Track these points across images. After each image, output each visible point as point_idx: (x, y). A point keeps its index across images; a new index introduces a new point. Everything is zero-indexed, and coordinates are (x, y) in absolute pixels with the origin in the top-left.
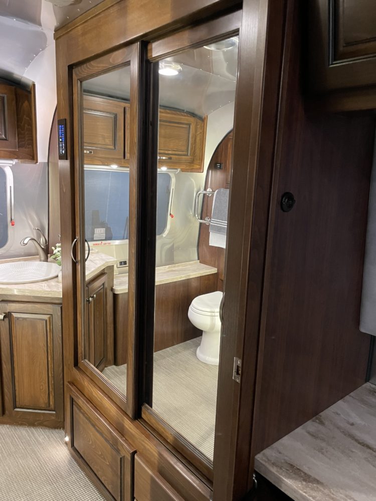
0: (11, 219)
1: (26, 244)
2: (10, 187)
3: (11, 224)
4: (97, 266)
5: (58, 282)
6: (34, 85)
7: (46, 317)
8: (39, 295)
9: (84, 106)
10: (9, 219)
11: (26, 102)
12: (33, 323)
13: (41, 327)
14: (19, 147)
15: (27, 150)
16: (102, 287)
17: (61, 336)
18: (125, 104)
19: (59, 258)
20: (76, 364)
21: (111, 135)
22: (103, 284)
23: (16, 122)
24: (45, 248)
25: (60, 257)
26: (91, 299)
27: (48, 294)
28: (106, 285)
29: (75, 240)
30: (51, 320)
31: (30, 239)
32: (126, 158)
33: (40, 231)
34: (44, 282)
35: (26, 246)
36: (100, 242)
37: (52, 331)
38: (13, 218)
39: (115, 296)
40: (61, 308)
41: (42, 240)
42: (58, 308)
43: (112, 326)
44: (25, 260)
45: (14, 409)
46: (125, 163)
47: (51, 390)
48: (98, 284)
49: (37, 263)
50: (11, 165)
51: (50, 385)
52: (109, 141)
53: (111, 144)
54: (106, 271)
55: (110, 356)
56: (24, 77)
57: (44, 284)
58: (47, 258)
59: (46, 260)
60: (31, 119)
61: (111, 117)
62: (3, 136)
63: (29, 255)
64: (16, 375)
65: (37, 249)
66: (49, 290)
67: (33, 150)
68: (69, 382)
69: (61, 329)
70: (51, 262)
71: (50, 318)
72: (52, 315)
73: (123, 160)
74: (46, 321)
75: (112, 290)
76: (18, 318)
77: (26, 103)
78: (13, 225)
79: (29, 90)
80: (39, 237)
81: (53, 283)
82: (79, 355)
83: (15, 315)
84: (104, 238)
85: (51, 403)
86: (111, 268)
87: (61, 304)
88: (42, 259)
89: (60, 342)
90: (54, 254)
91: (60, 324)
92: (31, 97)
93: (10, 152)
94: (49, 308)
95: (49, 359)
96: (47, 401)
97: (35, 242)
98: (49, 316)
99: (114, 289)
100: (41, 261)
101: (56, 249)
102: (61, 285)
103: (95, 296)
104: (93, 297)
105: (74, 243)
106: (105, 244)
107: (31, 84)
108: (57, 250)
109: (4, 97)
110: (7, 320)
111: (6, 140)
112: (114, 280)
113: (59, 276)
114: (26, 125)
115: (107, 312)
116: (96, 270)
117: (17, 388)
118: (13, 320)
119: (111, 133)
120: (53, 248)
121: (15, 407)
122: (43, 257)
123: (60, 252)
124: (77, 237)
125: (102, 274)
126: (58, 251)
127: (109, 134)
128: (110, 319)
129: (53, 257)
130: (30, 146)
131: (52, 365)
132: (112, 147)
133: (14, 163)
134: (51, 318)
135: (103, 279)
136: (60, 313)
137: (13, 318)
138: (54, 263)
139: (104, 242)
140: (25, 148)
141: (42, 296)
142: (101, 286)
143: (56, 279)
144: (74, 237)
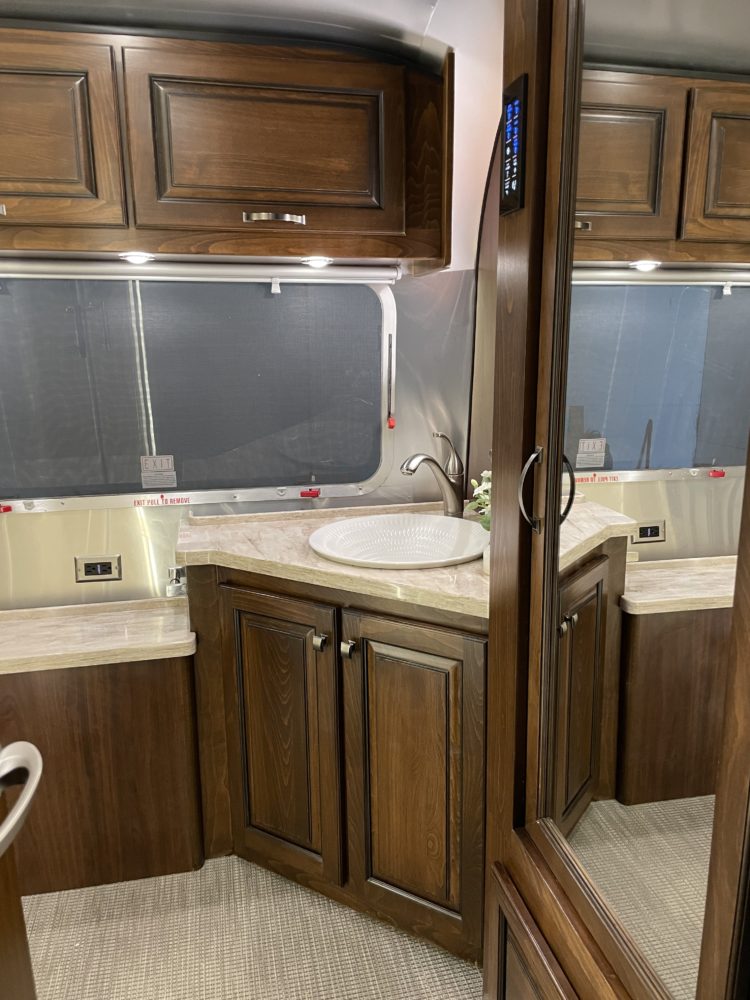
0: (389, 413)
1: (414, 471)
2: (390, 336)
3: (387, 426)
4: (583, 537)
5: (481, 573)
6: (451, 56)
7: (448, 665)
8: (433, 606)
9: (585, 98)
10: (384, 414)
11: (431, 104)
12: (415, 674)
13: (433, 689)
14: (407, 226)
15: (426, 231)
16: (595, 592)
17: (482, 722)
18: (689, 81)
19: (487, 510)
20: (519, 821)
21: (646, 172)
22: (598, 585)
23: (404, 160)
24: (458, 483)
25: (489, 506)
26: (564, 626)
27: (454, 604)
28: (605, 589)
29: (533, 456)
30: (459, 674)
31: (424, 460)
32: (683, 237)
33: (451, 442)
34: (445, 571)
35: (414, 475)
36: (590, 474)
37: (461, 703)
38: (392, 412)
39: (628, 621)
40: (486, 645)
41: (452, 464)
42: (478, 645)
43: (615, 696)
44: (414, 511)
45: (368, 878)
46: (677, 251)
47: (452, 857)
48: (584, 584)
49: (438, 519)
50: (393, 282)
51: (452, 846)
52: (638, 191)
53: (644, 198)
54: (605, 552)
55: (607, 774)
56: (428, 38)
57: (446, 574)
58: (462, 510)
59: (459, 513)
60: (440, 150)
61: (649, 121)
62: (374, 199)
63: (422, 500)
64: (375, 796)
65: (441, 487)
66: (458, 594)
67: (441, 232)
68: (497, 864)
69: (482, 704)
70: (470, 518)
71: (456, 669)
72: (462, 661)
73: (673, 244)
74: (447, 675)
75: (620, 602)
76: (383, 657)
77: (430, 110)
78: (391, 427)
79: (439, 73)
80: (447, 457)
81: (468, 573)
82: (531, 801)
83: (377, 647)
84: (602, 465)
85: (452, 892)
86: (618, 544)
87: (484, 635)
88: (450, 510)
89: (480, 738)
90: (476, 499)
91: (481, 691)
92: (442, 90)
93: (389, 239)
94: (454, 642)
95: (452, 777)
96: (442, 884)
97: (435, 467)
98: (454, 663)
99: (623, 600)
100: (446, 514)
101: (480, 484)
102: (487, 582)
103: (575, 617)
104: (570, 620)
105: (527, 466)
106: (603, 479)
107: (442, 54)
108: (481, 489)
109: (378, 97)
110: (357, 657)
111: (379, 208)
112: (626, 575)
113: (485, 556)
114: (427, 166)
115: (603, 659)
116: (580, 547)
117: (375, 829)
118: (371, 658)
119: (646, 166)
120: (474, 482)
121: (370, 874)
122: (452, 505)
123: (490, 492)
124: (539, 448)
125: (594, 558)
126: (486, 491)
127: (639, 171)
128: (610, 677)
129: (474, 504)
130: (434, 222)
131: (458, 795)
132: (646, 208)
133: (399, 277)
134: (460, 668)
135: (598, 572)
136: (483, 660)
137: (372, 655)
138: (476, 520)
139: (600, 474)
140: (424, 228)
141: (440, 607)
142: (590, 591)
143: (476, 565)
144: (529, 447)
